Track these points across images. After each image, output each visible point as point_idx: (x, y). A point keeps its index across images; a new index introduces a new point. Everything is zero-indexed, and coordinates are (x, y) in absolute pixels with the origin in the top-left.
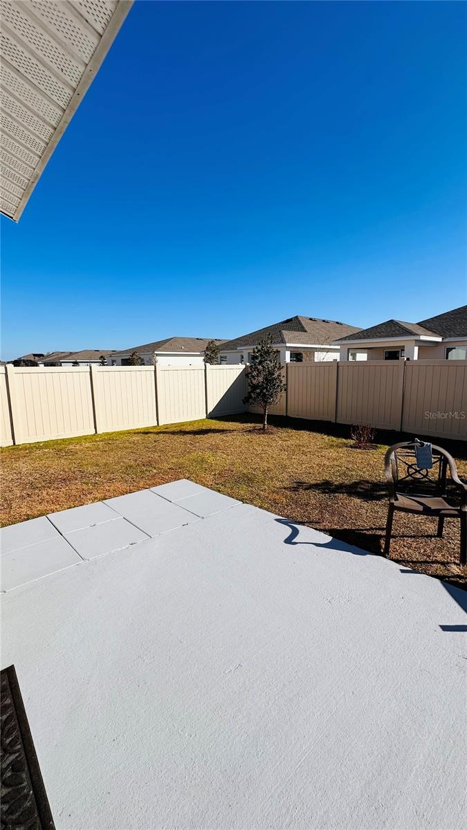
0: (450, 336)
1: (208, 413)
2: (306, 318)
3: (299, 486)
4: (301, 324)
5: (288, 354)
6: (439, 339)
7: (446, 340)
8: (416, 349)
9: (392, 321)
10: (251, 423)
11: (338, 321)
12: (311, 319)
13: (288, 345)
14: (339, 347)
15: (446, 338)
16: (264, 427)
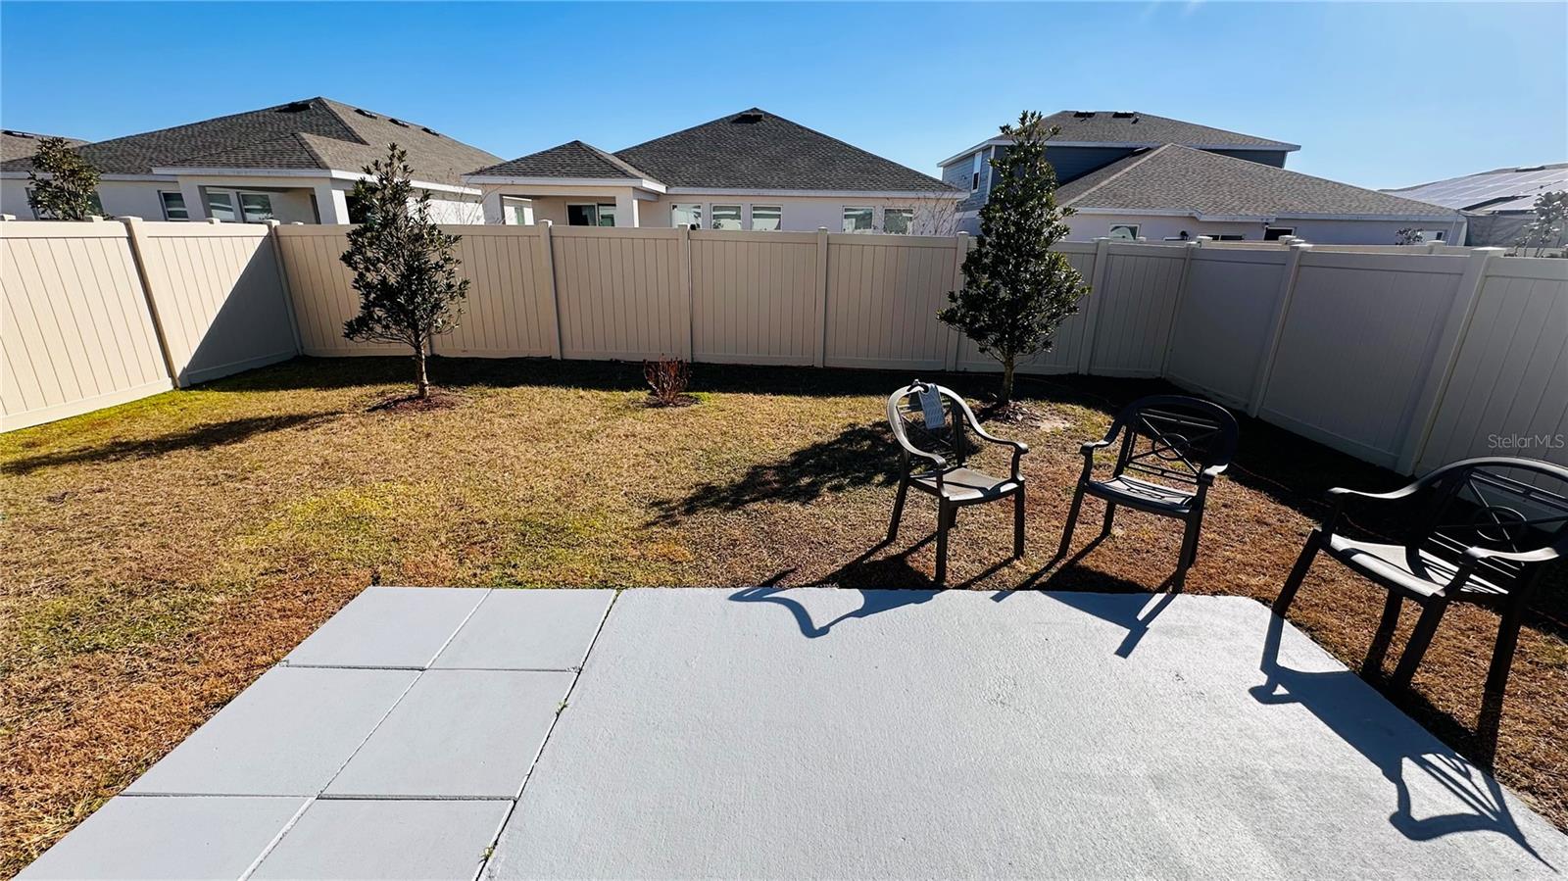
0: (677, 185)
1: (178, 372)
2: (348, 108)
3: (667, 513)
4: (341, 122)
5: (339, 199)
6: (662, 189)
7: (671, 191)
8: (635, 202)
9: (577, 142)
10: (360, 384)
11: (428, 128)
12: (359, 111)
13: (336, 174)
14: (479, 192)
15: (671, 186)
16: (422, 390)
